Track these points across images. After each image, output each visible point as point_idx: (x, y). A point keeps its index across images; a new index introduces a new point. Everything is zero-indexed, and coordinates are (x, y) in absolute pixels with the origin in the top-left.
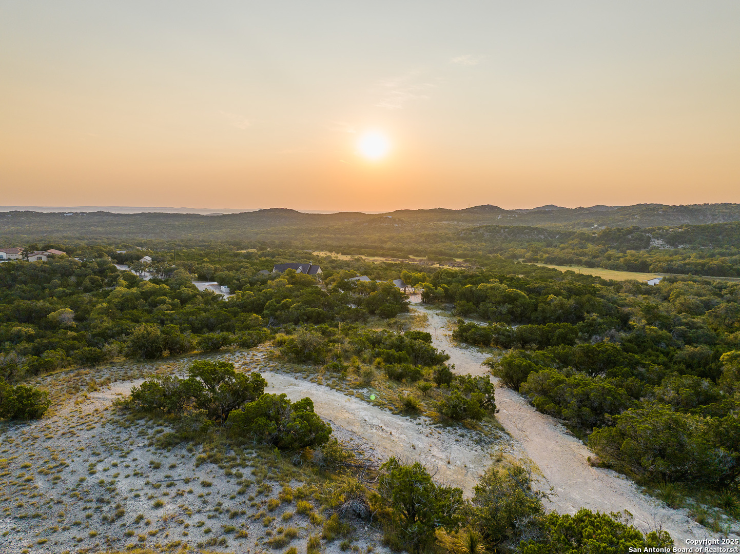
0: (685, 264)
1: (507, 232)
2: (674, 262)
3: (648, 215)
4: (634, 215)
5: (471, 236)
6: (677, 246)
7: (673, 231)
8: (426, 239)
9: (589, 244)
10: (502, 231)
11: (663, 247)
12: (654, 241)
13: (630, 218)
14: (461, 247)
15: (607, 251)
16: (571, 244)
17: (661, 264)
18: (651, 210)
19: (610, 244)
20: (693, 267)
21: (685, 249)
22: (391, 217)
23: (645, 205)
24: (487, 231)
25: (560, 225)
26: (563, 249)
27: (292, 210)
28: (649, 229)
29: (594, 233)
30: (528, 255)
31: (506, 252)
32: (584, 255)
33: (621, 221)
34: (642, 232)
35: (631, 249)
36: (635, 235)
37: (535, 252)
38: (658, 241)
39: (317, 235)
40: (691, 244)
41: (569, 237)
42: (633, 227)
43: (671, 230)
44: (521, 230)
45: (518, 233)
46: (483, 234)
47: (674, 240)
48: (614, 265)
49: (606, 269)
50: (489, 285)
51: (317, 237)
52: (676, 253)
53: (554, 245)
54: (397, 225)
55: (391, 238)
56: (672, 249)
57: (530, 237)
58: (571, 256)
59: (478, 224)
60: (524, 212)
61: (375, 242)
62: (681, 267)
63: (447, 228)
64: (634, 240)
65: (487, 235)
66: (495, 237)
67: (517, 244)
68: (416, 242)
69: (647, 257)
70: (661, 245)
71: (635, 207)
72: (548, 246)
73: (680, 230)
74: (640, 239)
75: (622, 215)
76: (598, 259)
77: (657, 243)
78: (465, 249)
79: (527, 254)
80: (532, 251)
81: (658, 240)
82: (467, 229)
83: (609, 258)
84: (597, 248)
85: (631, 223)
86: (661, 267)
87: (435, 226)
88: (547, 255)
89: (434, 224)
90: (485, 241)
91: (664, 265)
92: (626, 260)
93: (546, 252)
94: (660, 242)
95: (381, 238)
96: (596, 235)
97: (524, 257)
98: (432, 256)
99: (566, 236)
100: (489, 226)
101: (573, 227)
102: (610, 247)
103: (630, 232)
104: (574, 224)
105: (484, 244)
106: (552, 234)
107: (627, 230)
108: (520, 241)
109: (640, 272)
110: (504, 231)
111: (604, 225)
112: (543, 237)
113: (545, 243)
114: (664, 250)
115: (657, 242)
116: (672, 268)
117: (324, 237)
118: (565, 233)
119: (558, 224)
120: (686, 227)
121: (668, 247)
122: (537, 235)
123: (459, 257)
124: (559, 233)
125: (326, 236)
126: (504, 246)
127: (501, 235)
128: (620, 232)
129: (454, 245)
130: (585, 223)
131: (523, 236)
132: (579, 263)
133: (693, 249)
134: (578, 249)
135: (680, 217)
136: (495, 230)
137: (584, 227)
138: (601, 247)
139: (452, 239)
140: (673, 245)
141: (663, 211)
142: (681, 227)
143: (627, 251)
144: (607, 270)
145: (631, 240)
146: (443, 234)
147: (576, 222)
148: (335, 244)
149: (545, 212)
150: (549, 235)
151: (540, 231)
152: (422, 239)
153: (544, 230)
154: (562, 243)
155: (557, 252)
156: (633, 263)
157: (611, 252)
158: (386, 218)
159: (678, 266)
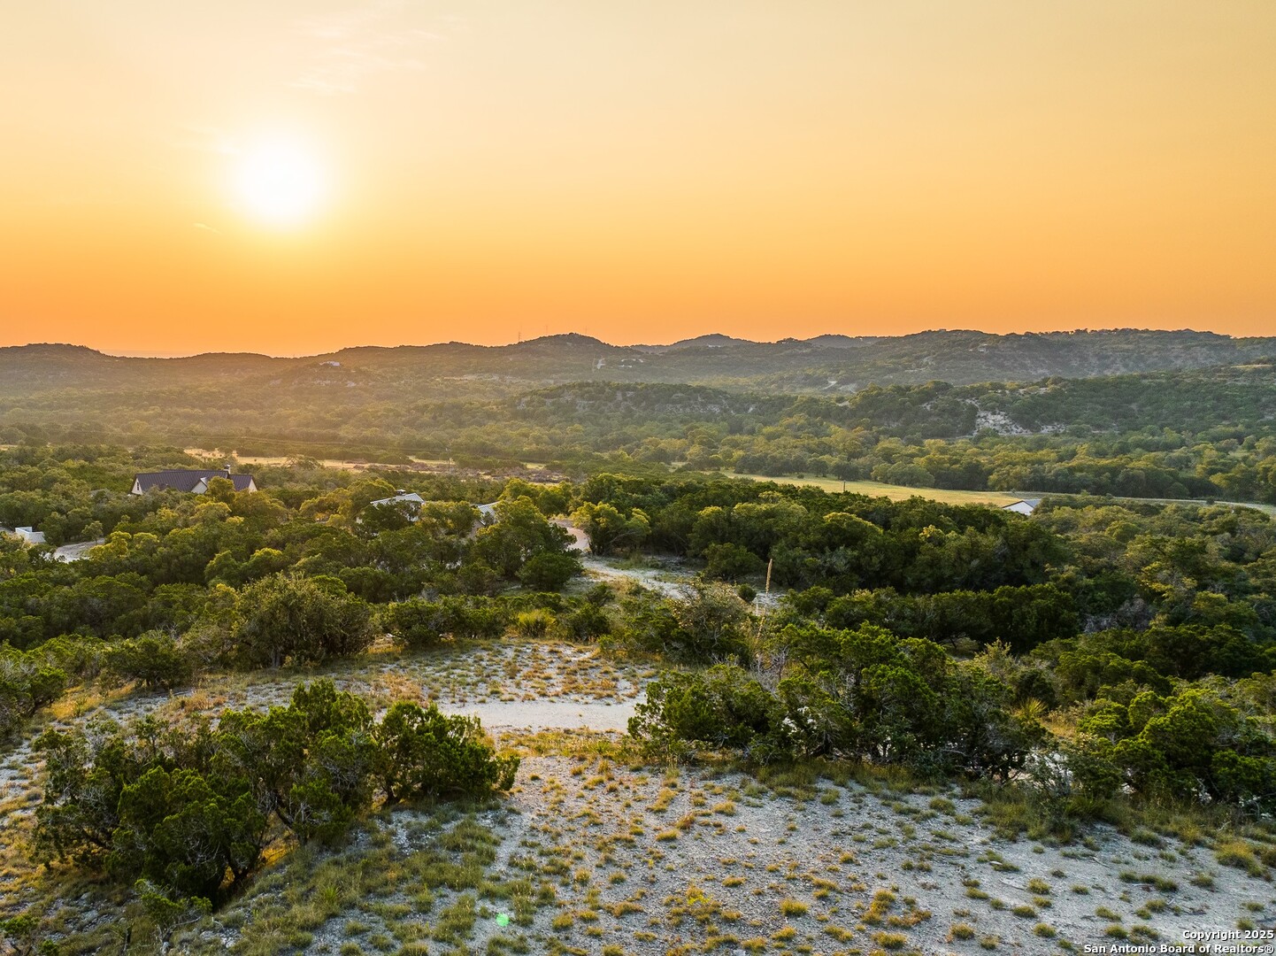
0: (1072, 470)
1: (630, 398)
2: (1047, 465)
3: (954, 358)
4: (918, 358)
5: (545, 408)
6: (1038, 430)
7: (1026, 393)
8: (434, 418)
9: (832, 426)
10: (619, 396)
11: (1008, 431)
12: (985, 417)
13: (914, 365)
14: (526, 436)
15: (877, 441)
16: (789, 426)
17: (1018, 468)
18: (959, 345)
19: (882, 425)
20: (1091, 476)
21: (1057, 435)
22: (337, 364)
23: (942, 333)
24: (582, 396)
25: (745, 382)
26: (770, 437)
27: (83, 349)
28: (972, 388)
29: (840, 400)
30: (695, 450)
31: (638, 446)
32: (828, 450)
33: (891, 371)
34: (957, 394)
35: (932, 436)
36: (942, 401)
37: (710, 444)
38: (993, 417)
39: (158, 410)
40: (1069, 423)
41: (780, 410)
42: (935, 382)
43: (1021, 391)
44: (666, 394)
45: (658, 401)
46: (573, 403)
47: (1029, 414)
48: (903, 474)
49: (886, 482)
50: (764, 507)
51: (160, 415)
52: (1040, 444)
53: (747, 428)
54: (353, 385)
55: (346, 417)
56: (1028, 434)
57: (688, 410)
58: (797, 453)
59: (552, 382)
60: (658, 353)
61: (307, 425)
62: (1066, 476)
63: (478, 391)
64: (939, 415)
65: (582, 407)
66: (602, 412)
67: (658, 426)
68: (411, 424)
69: (976, 454)
70: (1002, 426)
71: (918, 338)
72: (732, 432)
73: (1043, 391)
74: (953, 412)
75: (892, 357)
76: (861, 460)
77: (992, 420)
78: (537, 440)
79: (691, 451)
80: (701, 443)
81: (994, 414)
82: (534, 393)
83: (888, 456)
84: (853, 434)
85: (921, 376)
86: (1018, 477)
87: (447, 386)
88: (741, 453)
89: (443, 380)
90: (581, 421)
91: (1025, 471)
92: (930, 461)
93: (736, 445)
94: (1000, 418)
95: (322, 414)
96: (847, 403)
97: (682, 458)
98: (466, 456)
99: (774, 407)
100: (588, 385)
101: (780, 387)
102: (884, 432)
103: (927, 396)
104: (782, 379)
105: (580, 427)
106: (739, 402)
107: (922, 392)
108: (667, 420)
109: (968, 489)
110: (624, 395)
111: (853, 382)
112: (716, 410)
113: (725, 423)
114: (1011, 439)
115: (991, 418)
116: (1042, 478)
117: (177, 415)
118: (770, 400)
119: (743, 380)
120: (1056, 384)
121: (1017, 431)
122: (704, 405)
123: (531, 458)
124: (755, 399)
125: (181, 410)
126: (629, 430)
127: (618, 406)
128: (903, 395)
129: (508, 432)
130: (808, 377)
131: (669, 407)
132: (821, 470)
133: (1078, 434)
134: (809, 438)
135: (1028, 362)
136: (599, 394)
137: (805, 385)
138: (860, 432)
139: (499, 417)
140: (1028, 425)
141: (987, 348)
142: (1043, 384)
143: (927, 442)
144: (889, 486)
145: (930, 415)
146: (477, 404)
147: (786, 376)
148: (214, 430)
149: (708, 352)
150: (731, 406)
151: (709, 395)
152: (426, 418)
153: (721, 393)
154: (765, 424)
155: (760, 446)
156: (948, 468)
157: (886, 443)
158: (327, 366)
159: (1057, 475)
